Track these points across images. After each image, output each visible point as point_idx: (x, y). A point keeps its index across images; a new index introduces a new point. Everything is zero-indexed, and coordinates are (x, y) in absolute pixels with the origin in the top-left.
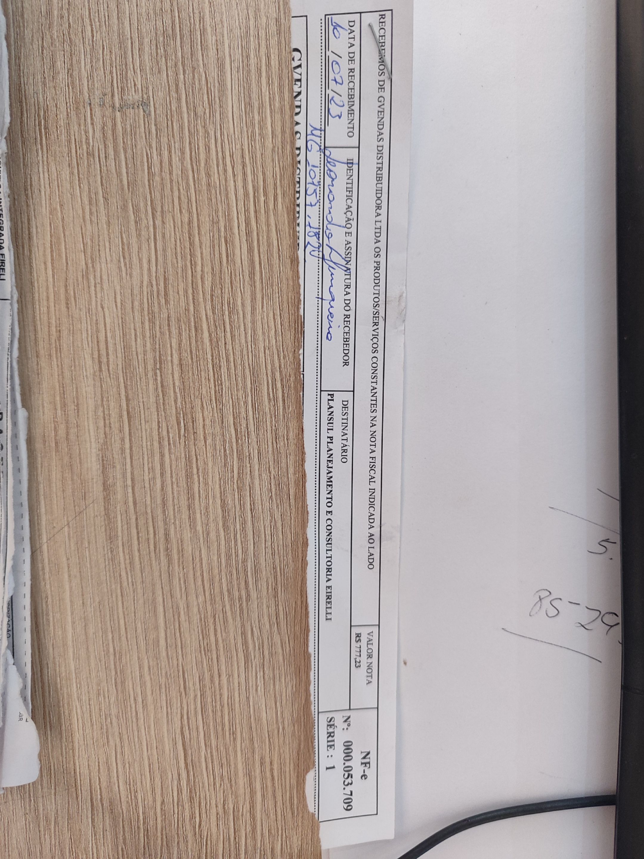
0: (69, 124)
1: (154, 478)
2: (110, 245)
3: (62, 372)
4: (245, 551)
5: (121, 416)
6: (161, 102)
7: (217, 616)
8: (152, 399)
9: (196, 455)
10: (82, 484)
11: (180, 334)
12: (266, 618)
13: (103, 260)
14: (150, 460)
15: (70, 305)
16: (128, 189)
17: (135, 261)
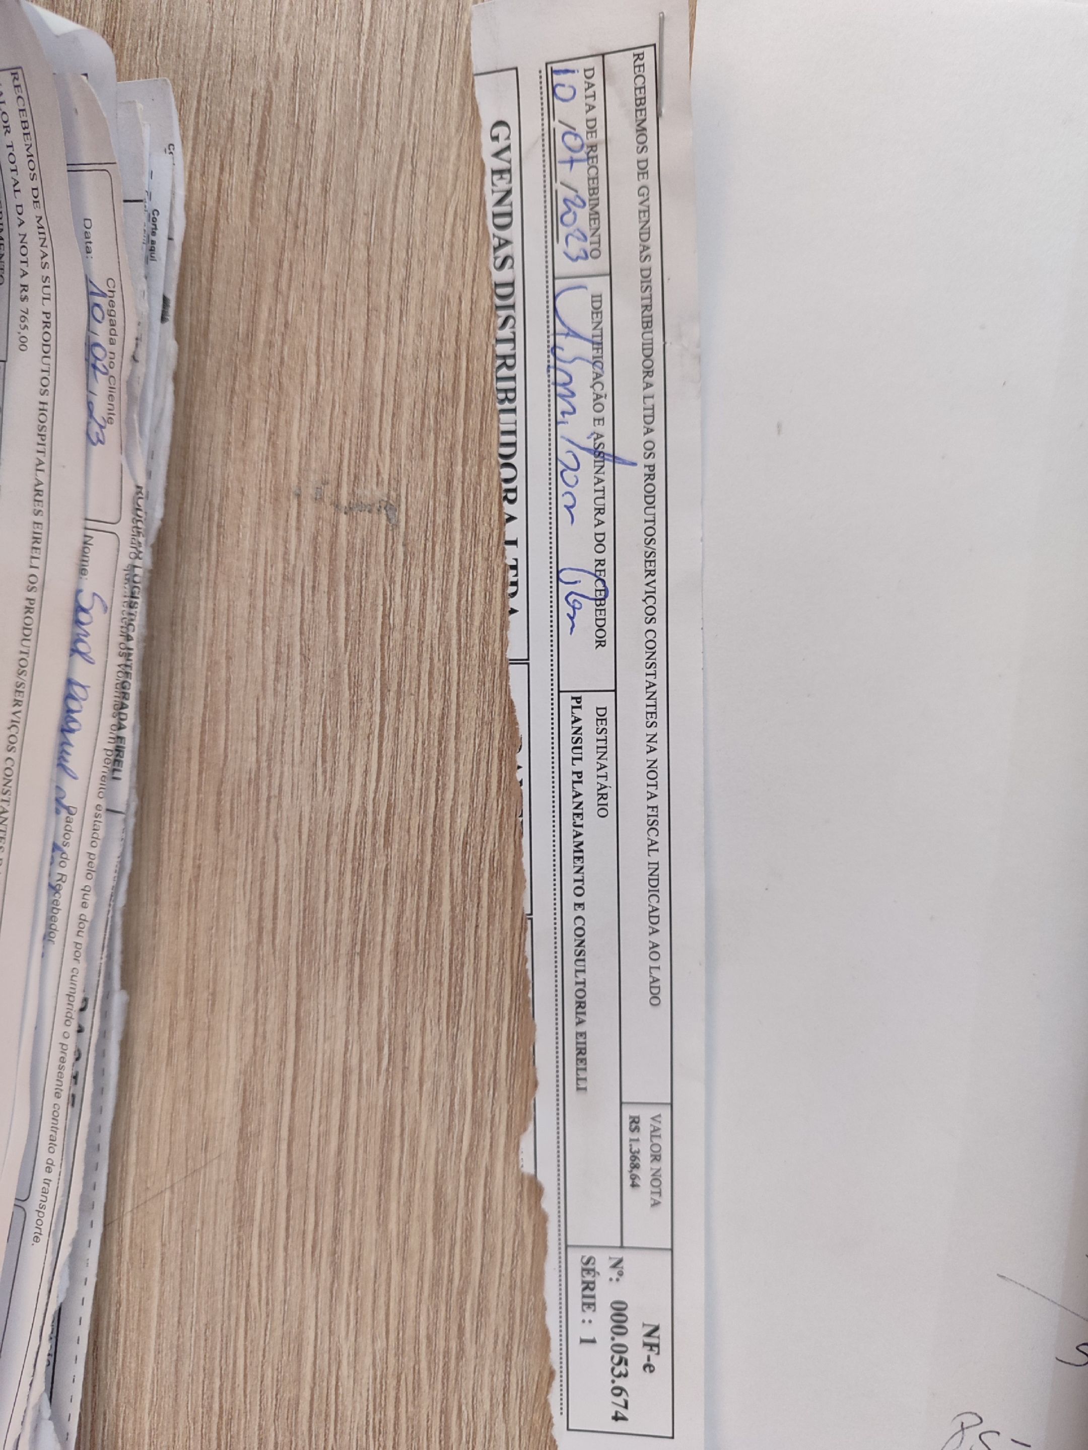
0: (259, 524)
1: (327, 1133)
2: (302, 736)
3: (195, 935)
4: (465, 1278)
5: (285, 1023)
6: (420, 507)
7: (403, 1377)
8: (341, 1003)
9: (402, 1104)
10: (205, 1124)
11: (402, 901)
12: (486, 1392)
13: (288, 759)
14: (324, 1102)
15: (221, 825)
16: (346, 645)
17: (341, 768)
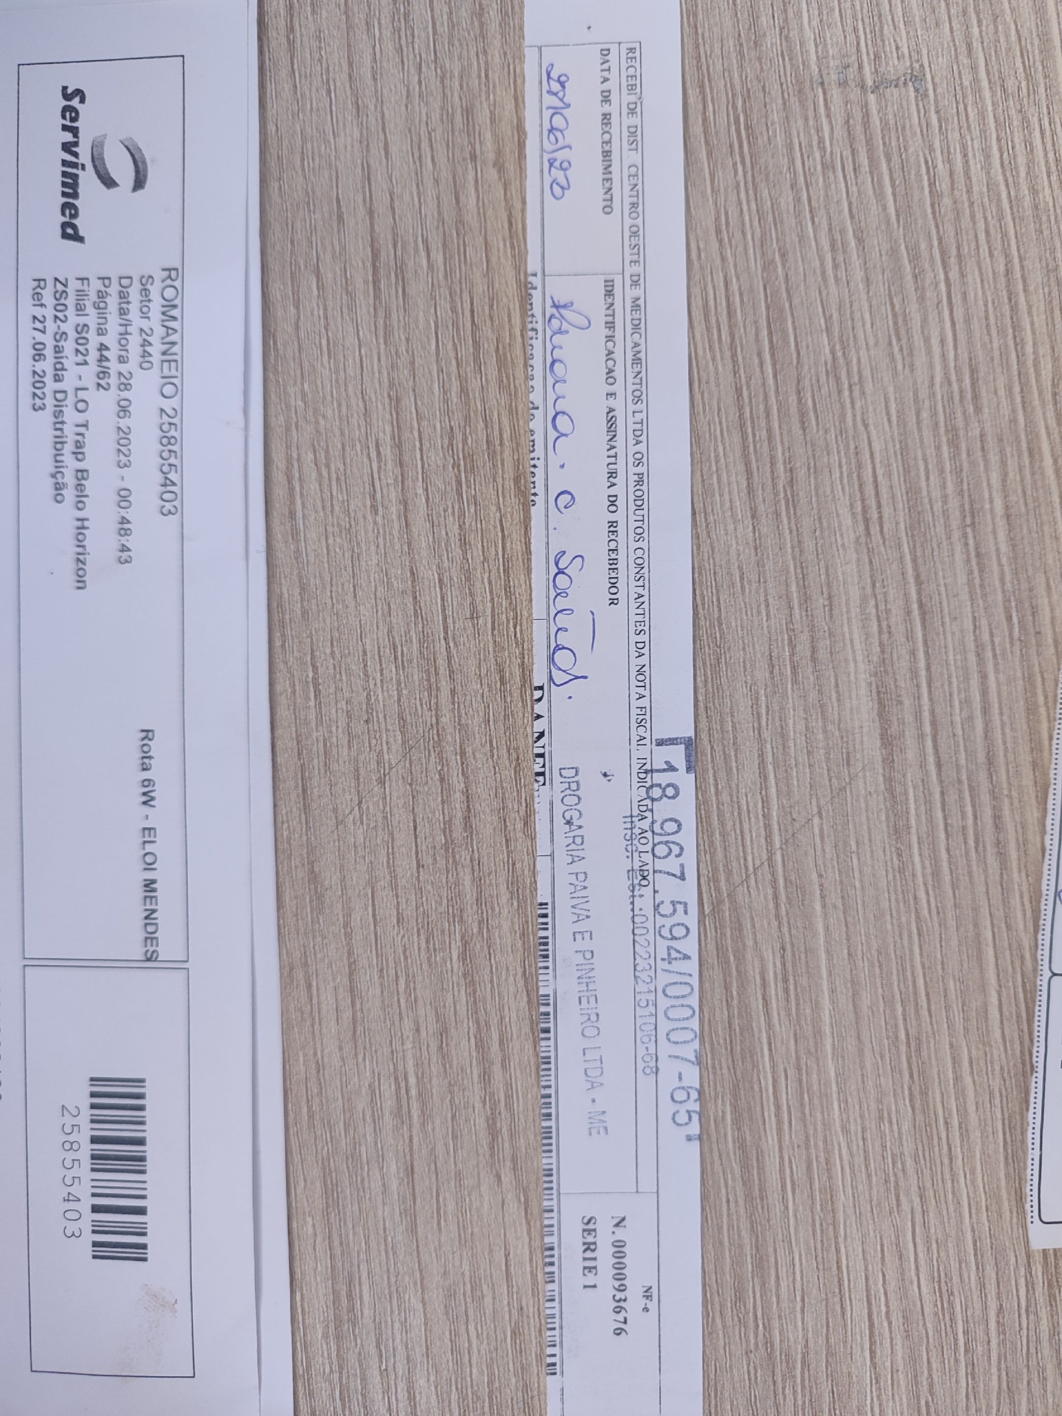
0: (787, 118)
1: (971, 718)
2: (872, 318)
3: (799, 542)
5: (909, 613)
6: (944, 73)
8: (962, 579)
9: (1042, 673)
10: (842, 737)
11: (1003, 463)
13: (862, 344)
16: (898, 220)
17: (916, 343)
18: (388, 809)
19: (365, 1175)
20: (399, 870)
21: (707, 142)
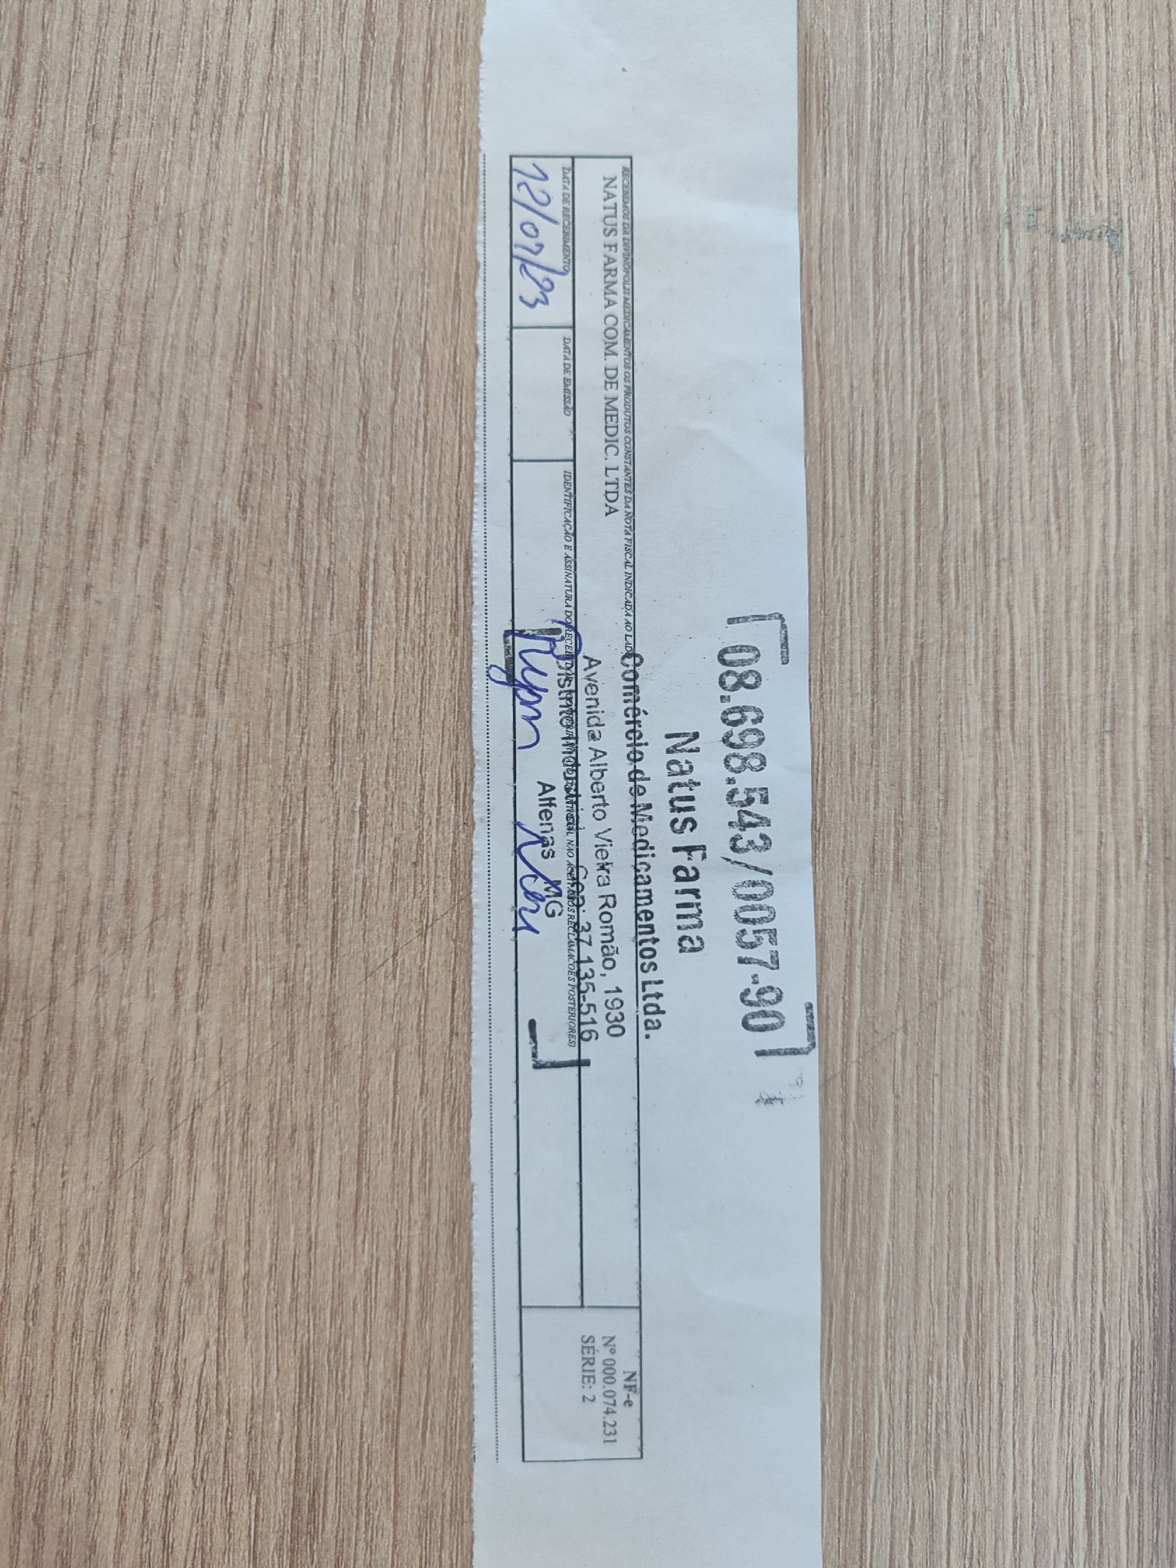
0: (967, 256)
1: (1083, 943)
2: (1031, 490)
3: (921, 726)
5: (1030, 819)
6: (1144, 232)
8: (1093, 789)
9: (1165, 902)
10: (940, 947)
11: (1154, 668)
13: (1017, 516)
15: (946, 597)
16: (1073, 386)
17: (1076, 524)
18: (426, 965)
19: (347, 1371)
20: (429, 1036)
21: (876, 271)
